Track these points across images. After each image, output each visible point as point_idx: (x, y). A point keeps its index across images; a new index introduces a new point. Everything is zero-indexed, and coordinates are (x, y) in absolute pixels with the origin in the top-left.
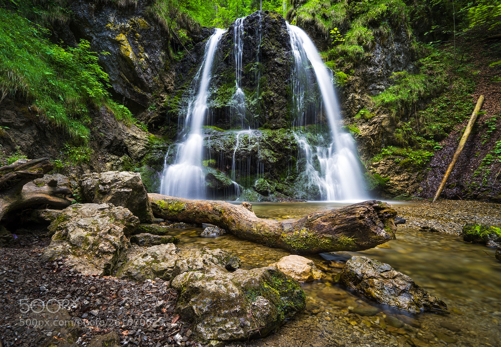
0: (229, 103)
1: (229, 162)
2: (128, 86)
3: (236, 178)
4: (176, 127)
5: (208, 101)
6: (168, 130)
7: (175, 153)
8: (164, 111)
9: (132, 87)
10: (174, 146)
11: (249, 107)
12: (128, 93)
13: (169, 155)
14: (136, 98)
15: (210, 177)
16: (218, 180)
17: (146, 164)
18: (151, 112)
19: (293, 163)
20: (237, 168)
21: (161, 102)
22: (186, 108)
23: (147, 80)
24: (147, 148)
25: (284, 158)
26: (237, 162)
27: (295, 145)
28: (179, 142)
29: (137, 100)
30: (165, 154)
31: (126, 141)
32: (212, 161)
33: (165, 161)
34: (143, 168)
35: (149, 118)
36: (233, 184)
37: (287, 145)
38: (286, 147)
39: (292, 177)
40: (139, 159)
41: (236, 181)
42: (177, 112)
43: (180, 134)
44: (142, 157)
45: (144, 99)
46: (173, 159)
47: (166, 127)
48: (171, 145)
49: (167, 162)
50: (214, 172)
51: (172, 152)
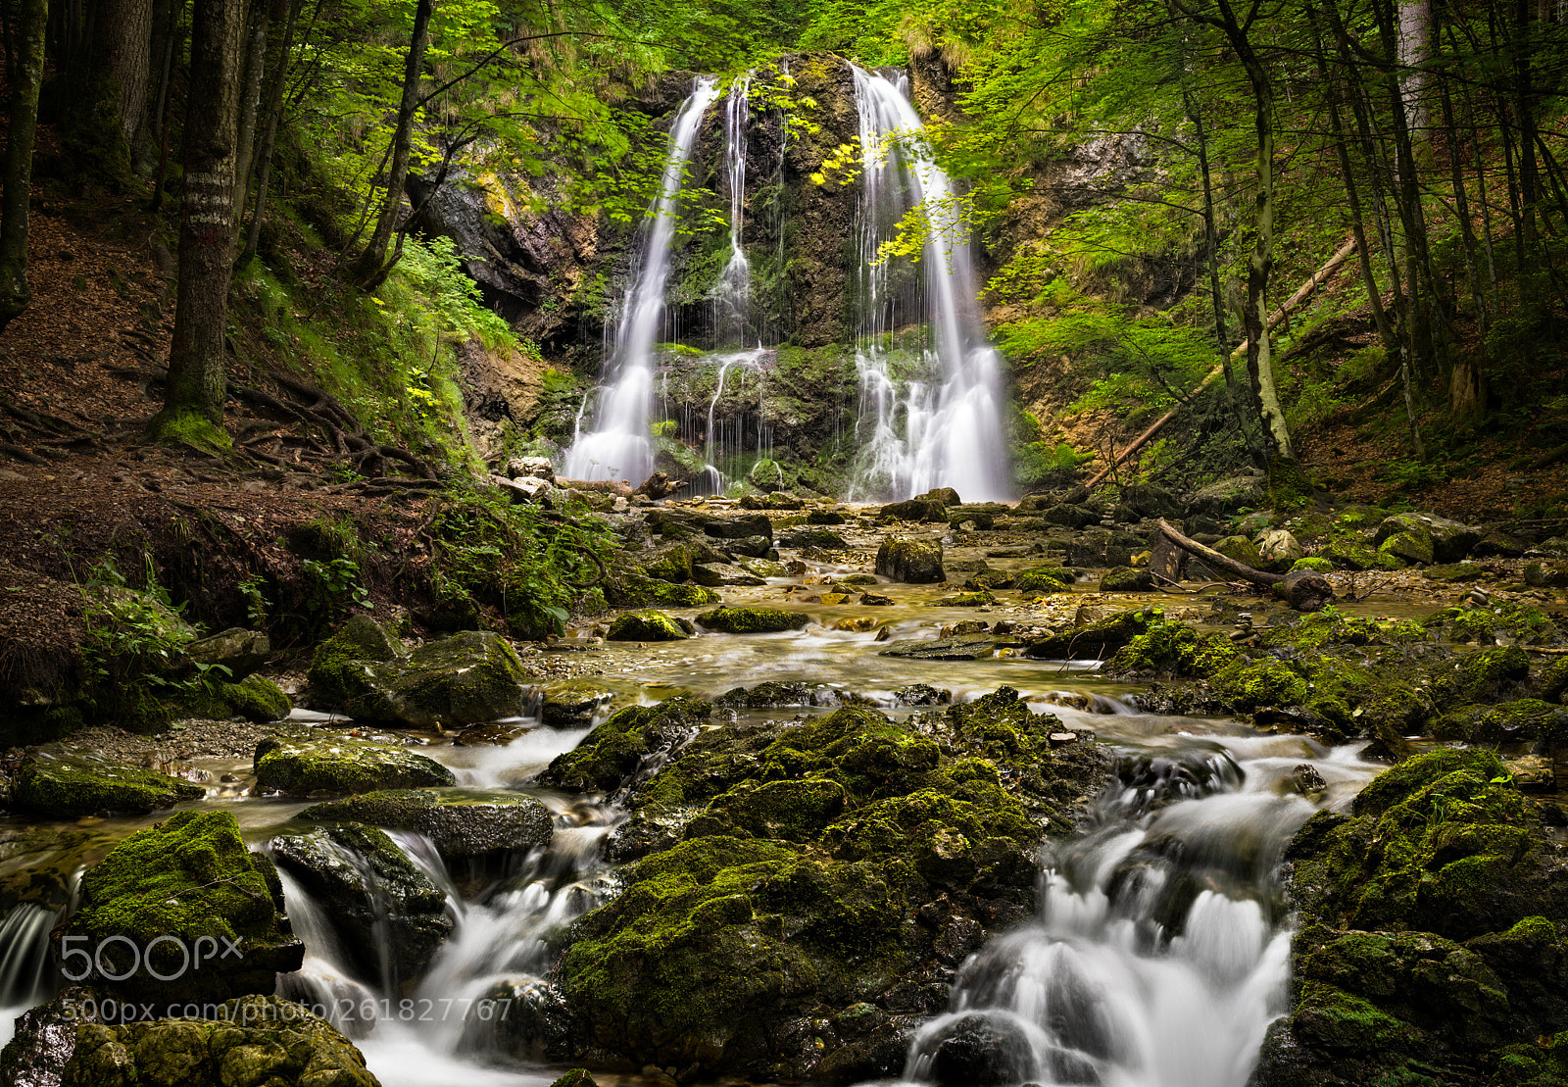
0: (713, 291)
1: (702, 426)
2: (501, 266)
3: (717, 457)
4: (599, 348)
5: (667, 289)
6: (582, 354)
7: (596, 407)
8: (573, 314)
9: (506, 268)
10: (596, 392)
11: (759, 297)
12: (499, 280)
13: (585, 414)
14: (516, 287)
15: (664, 458)
16: (678, 464)
17: (542, 433)
18: (547, 316)
19: (847, 423)
20: (717, 438)
21: (567, 292)
22: (621, 304)
23: (537, 250)
24: (543, 403)
25: (826, 414)
26: (717, 427)
27: (854, 383)
28: (605, 383)
29: (518, 292)
30: (578, 410)
31: (506, 391)
32: (670, 424)
33: (578, 427)
34: (537, 442)
35: (543, 328)
36: (707, 472)
37: (835, 383)
38: (831, 390)
39: (842, 456)
40: (528, 425)
41: (716, 466)
42: (602, 315)
43: (606, 364)
44: (534, 421)
45: (531, 288)
46: (593, 423)
47: (580, 347)
48: (589, 391)
49: (581, 429)
50: (672, 447)
51: (591, 407)
